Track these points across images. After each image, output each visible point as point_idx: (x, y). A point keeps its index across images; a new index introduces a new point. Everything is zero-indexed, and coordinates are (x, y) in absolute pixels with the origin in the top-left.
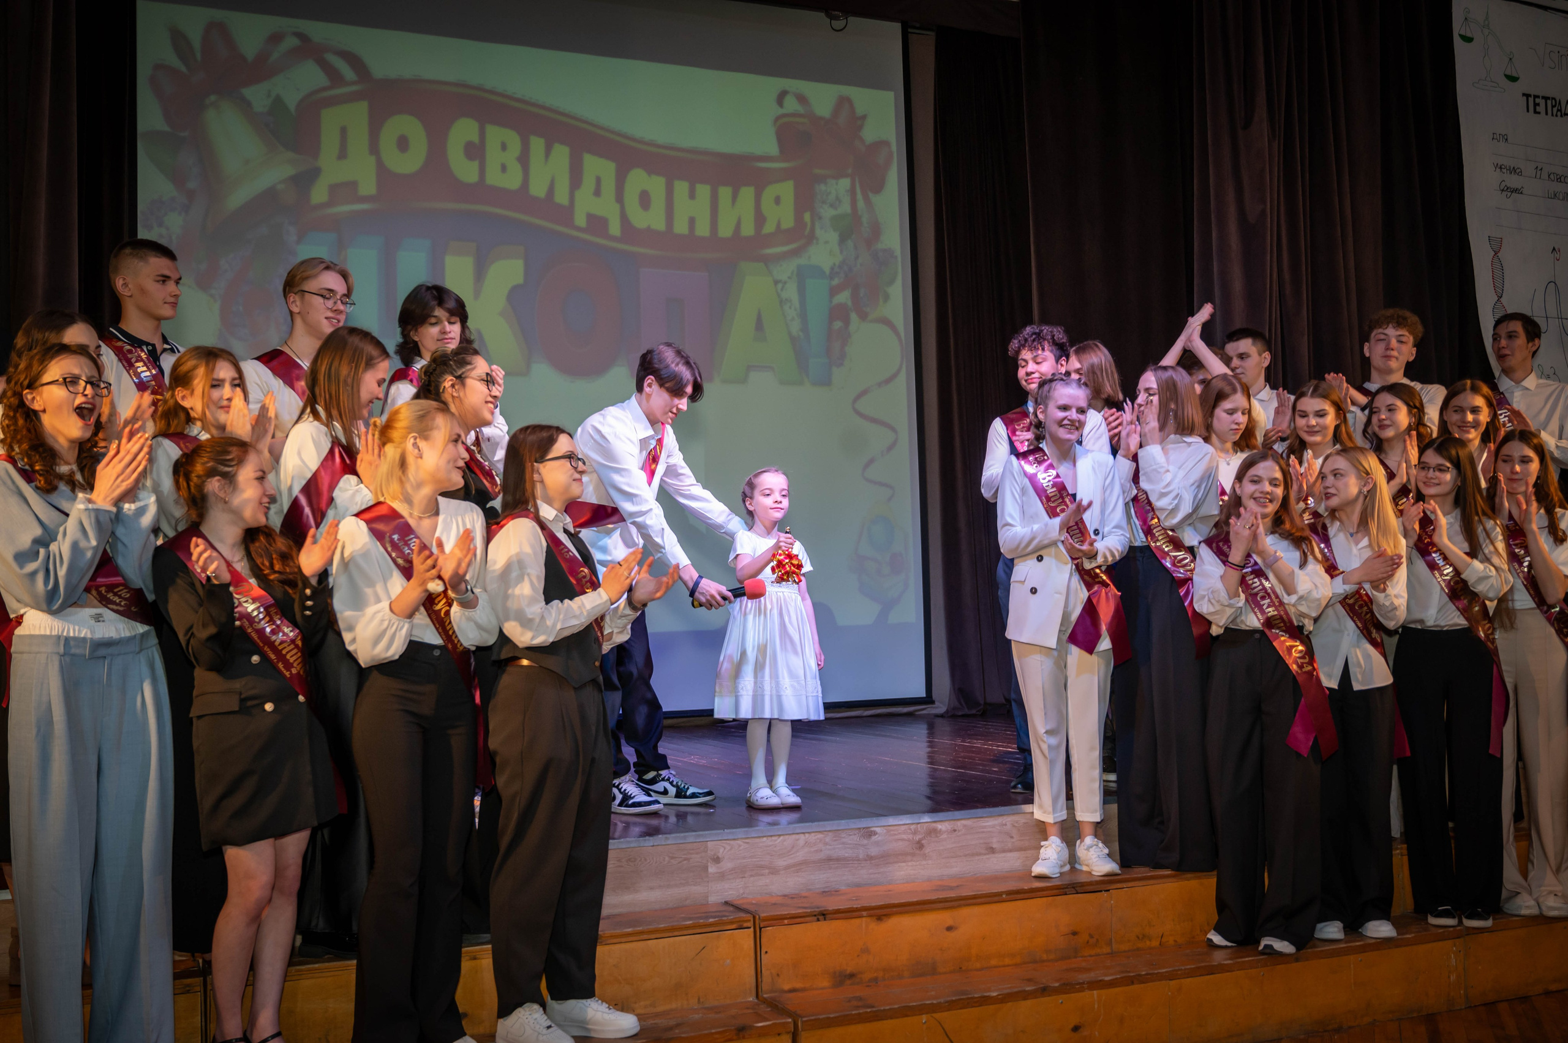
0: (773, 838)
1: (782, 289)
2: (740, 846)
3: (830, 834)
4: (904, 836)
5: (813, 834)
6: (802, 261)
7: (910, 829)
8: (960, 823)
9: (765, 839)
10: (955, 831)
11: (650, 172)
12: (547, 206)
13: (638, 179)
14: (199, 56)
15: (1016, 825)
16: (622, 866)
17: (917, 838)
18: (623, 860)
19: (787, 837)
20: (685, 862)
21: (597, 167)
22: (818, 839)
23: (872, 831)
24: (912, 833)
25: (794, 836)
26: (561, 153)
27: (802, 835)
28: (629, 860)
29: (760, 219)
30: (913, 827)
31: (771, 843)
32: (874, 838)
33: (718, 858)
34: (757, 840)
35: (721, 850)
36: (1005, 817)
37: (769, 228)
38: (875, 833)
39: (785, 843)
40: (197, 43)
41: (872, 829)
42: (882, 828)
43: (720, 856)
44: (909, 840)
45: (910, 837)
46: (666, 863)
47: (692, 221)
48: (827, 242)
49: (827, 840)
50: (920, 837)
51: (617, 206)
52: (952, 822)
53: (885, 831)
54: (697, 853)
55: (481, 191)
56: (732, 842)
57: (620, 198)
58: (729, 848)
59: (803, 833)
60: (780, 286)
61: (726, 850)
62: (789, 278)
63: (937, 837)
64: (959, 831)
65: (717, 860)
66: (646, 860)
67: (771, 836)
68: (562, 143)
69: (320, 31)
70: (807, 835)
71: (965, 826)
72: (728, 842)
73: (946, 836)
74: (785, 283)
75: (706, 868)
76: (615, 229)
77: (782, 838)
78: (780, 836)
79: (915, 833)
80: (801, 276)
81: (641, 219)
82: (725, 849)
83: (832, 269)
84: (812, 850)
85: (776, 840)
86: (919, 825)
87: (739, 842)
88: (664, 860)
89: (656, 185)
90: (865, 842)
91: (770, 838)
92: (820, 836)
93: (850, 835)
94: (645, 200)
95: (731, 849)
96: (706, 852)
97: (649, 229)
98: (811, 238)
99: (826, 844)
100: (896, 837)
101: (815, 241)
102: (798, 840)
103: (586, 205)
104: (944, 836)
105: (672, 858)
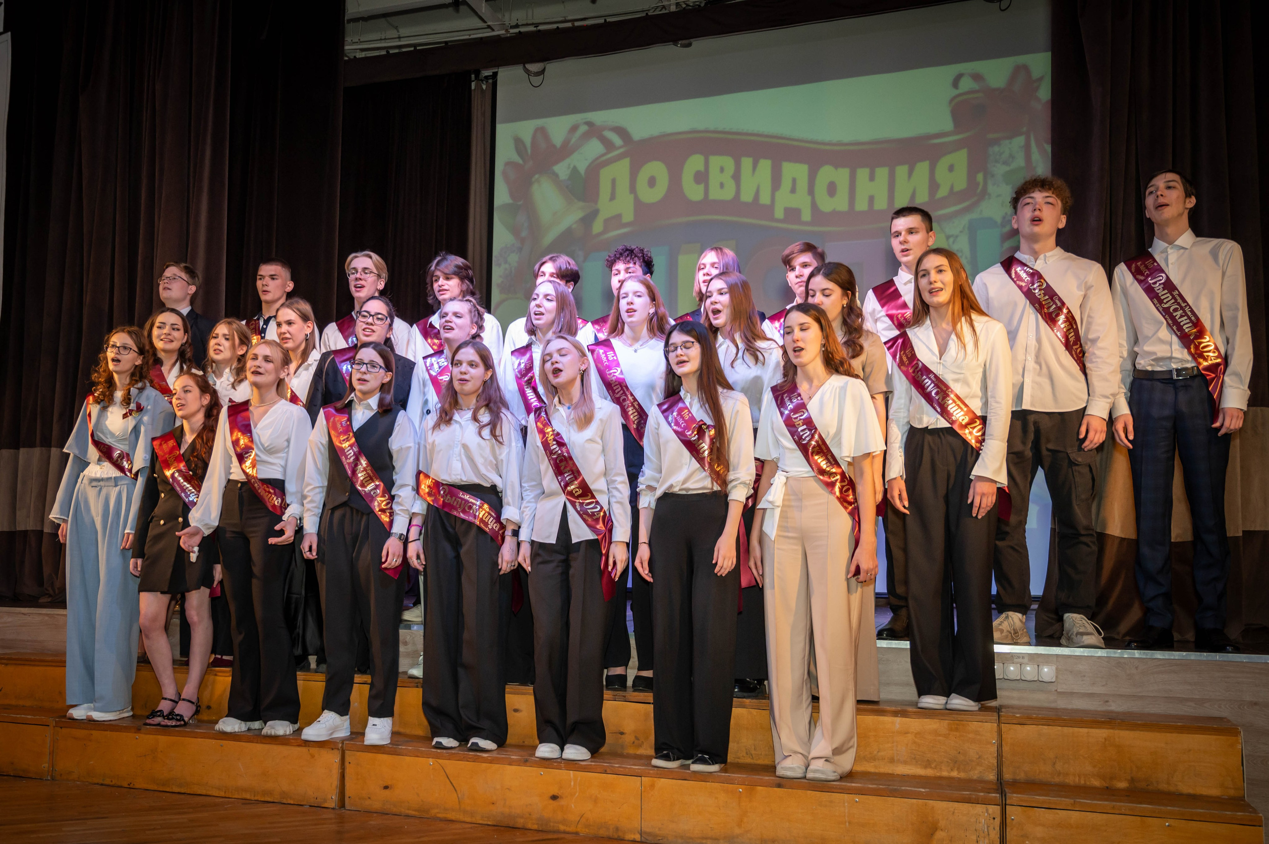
1: (954, 242)
6: (974, 215)
11: (836, 167)
12: (756, 208)
13: (827, 173)
14: (529, 151)
21: (794, 171)
26: (765, 165)
29: (934, 186)
37: (942, 192)
40: (528, 140)
47: (871, 199)
48: (999, 196)
51: (809, 198)
55: (707, 205)
57: (811, 191)
60: (951, 240)
62: (961, 232)
68: (765, 158)
69: (600, 117)
74: (957, 236)
76: (806, 216)
80: (972, 230)
81: (827, 204)
83: (1004, 218)
89: (841, 176)
94: (832, 189)
97: (835, 213)
98: (984, 194)
101: (987, 197)
103: (784, 200)
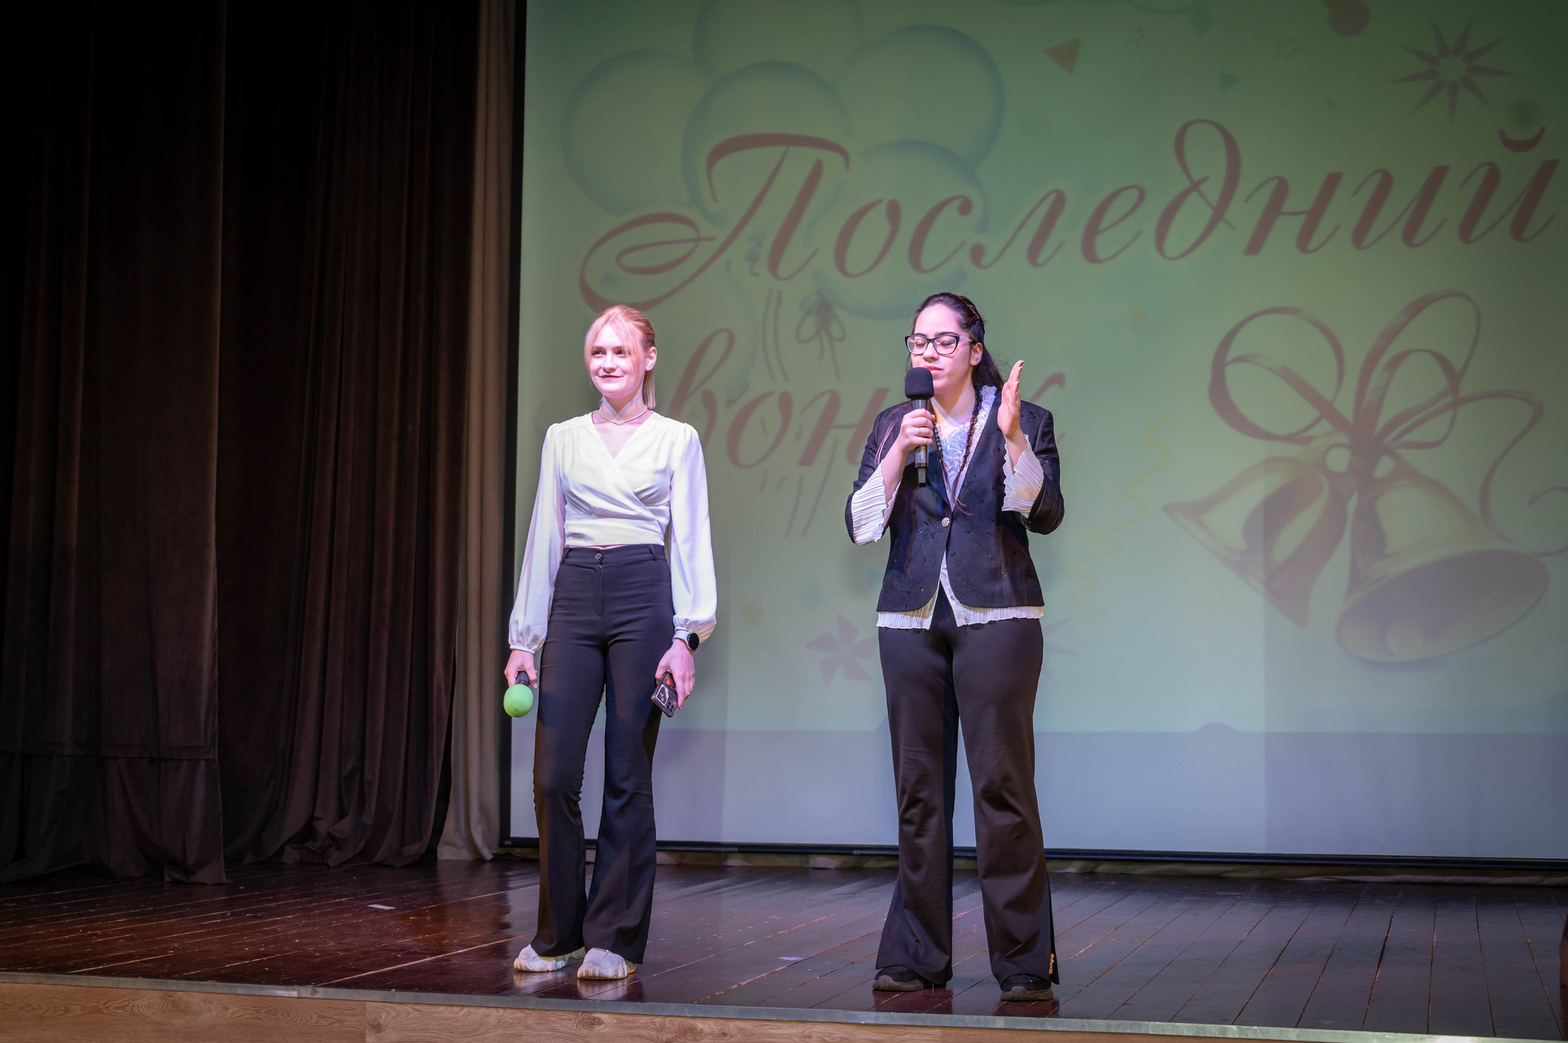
0: (455, 1009)
2: (409, 1013)
3: (534, 1014)
4: (644, 1033)
5: (509, 1011)
7: (654, 1023)
8: (732, 1025)
9: (442, 1008)
10: (725, 1035)
15: (828, 1039)
16: (261, 1019)
17: (665, 1037)
18: (262, 1011)
19: (472, 1010)
20: (337, 1024)
22: (516, 1018)
23: (595, 1019)
24: (657, 1030)
25: (483, 1010)
27: (494, 1010)
28: (269, 1012)
30: (658, 1020)
31: (451, 1015)
32: (597, 1028)
33: (379, 1025)
34: (432, 1009)
35: (384, 1016)
36: (809, 1026)
38: (600, 1022)
39: (469, 1018)
41: (596, 1015)
42: (611, 1016)
43: (382, 1023)
44: (651, 1039)
45: (654, 1034)
46: (313, 1021)
49: (530, 1021)
50: (669, 1036)
52: (721, 1022)
53: (615, 1021)
54: (353, 1015)
56: (398, 1007)
58: (394, 1014)
59: (496, 1007)
61: (390, 1017)
63: (695, 1040)
64: (732, 1036)
65: (378, 1028)
66: (289, 1015)
67: (452, 1006)
70: (501, 1011)
71: (741, 1030)
72: (393, 1005)
73: (710, 1041)
75: (363, 1036)
77: (466, 1010)
78: (463, 1006)
79: (661, 1029)
82: (389, 1014)
84: (508, 1032)
85: (457, 1013)
86: (667, 1019)
87: (408, 1008)
88: (311, 1018)
90: (585, 1032)
91: (449, 1008)
92: (519, 1014)
93: (564, 1020)
95: (397, 1016)
96: (364, 1015)
99: (528, 1027)
100: (633, 1031)
102: (488, 1016)
104: (708, 1040)
105: (322, 1017)
